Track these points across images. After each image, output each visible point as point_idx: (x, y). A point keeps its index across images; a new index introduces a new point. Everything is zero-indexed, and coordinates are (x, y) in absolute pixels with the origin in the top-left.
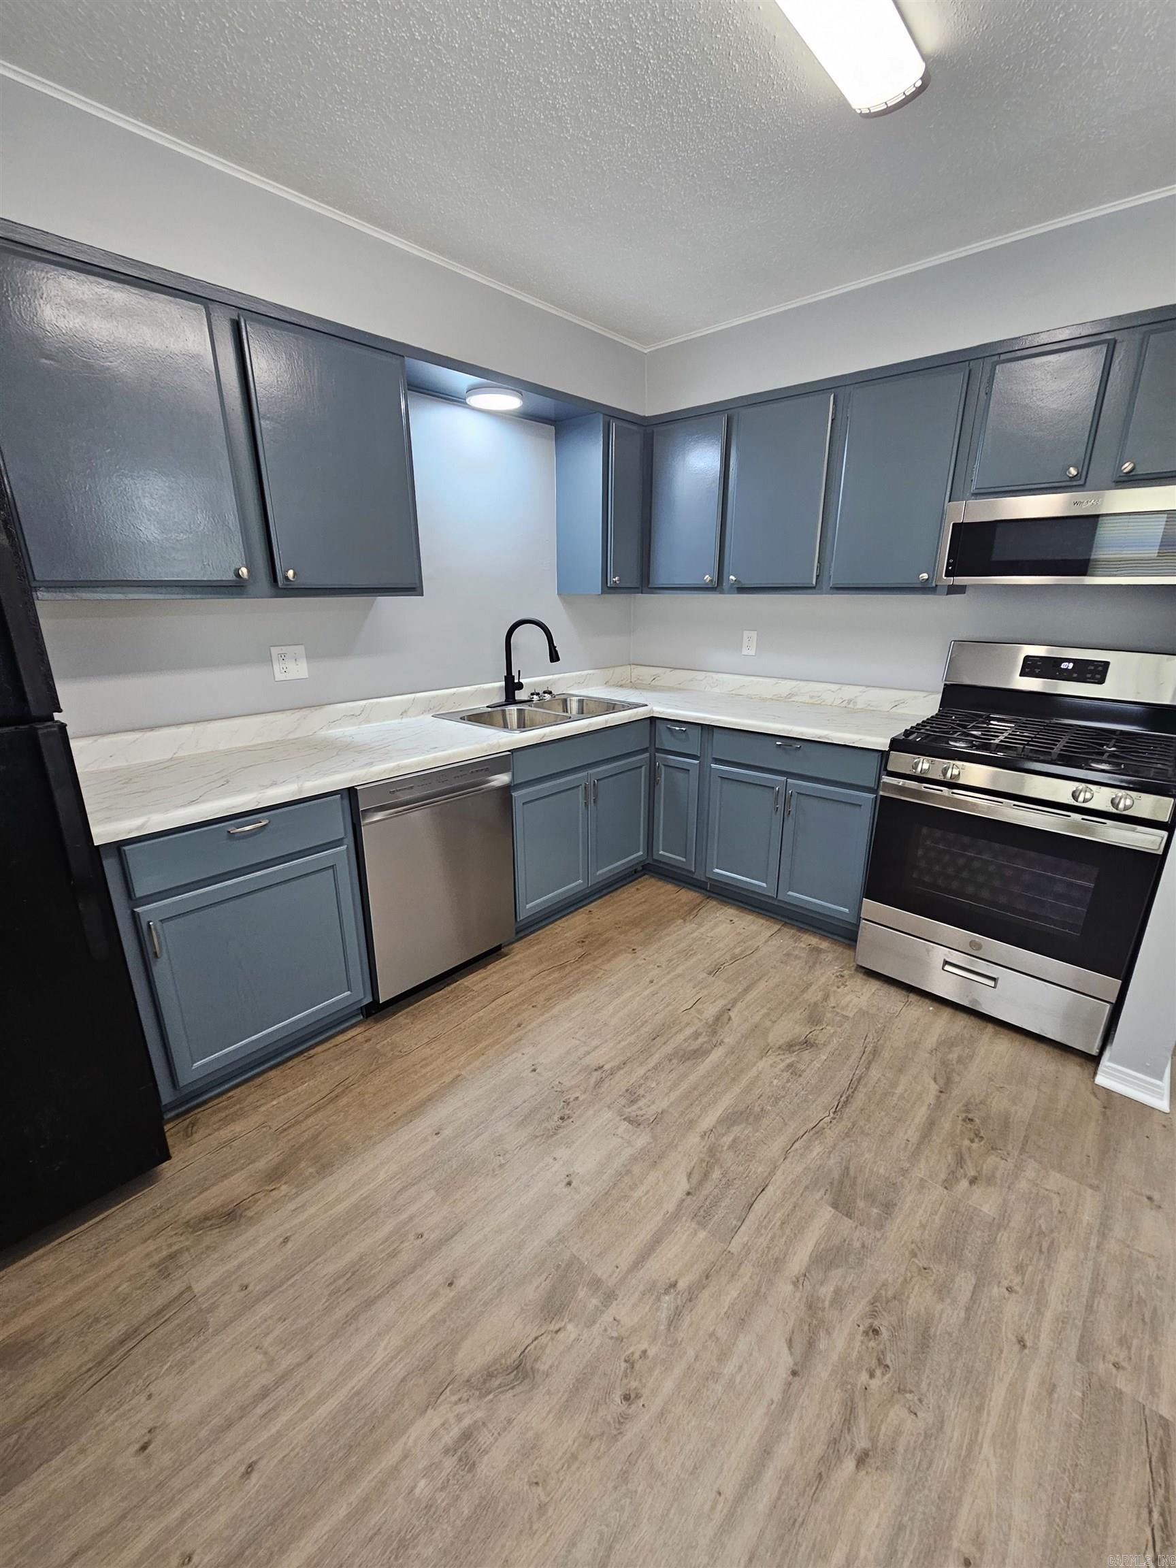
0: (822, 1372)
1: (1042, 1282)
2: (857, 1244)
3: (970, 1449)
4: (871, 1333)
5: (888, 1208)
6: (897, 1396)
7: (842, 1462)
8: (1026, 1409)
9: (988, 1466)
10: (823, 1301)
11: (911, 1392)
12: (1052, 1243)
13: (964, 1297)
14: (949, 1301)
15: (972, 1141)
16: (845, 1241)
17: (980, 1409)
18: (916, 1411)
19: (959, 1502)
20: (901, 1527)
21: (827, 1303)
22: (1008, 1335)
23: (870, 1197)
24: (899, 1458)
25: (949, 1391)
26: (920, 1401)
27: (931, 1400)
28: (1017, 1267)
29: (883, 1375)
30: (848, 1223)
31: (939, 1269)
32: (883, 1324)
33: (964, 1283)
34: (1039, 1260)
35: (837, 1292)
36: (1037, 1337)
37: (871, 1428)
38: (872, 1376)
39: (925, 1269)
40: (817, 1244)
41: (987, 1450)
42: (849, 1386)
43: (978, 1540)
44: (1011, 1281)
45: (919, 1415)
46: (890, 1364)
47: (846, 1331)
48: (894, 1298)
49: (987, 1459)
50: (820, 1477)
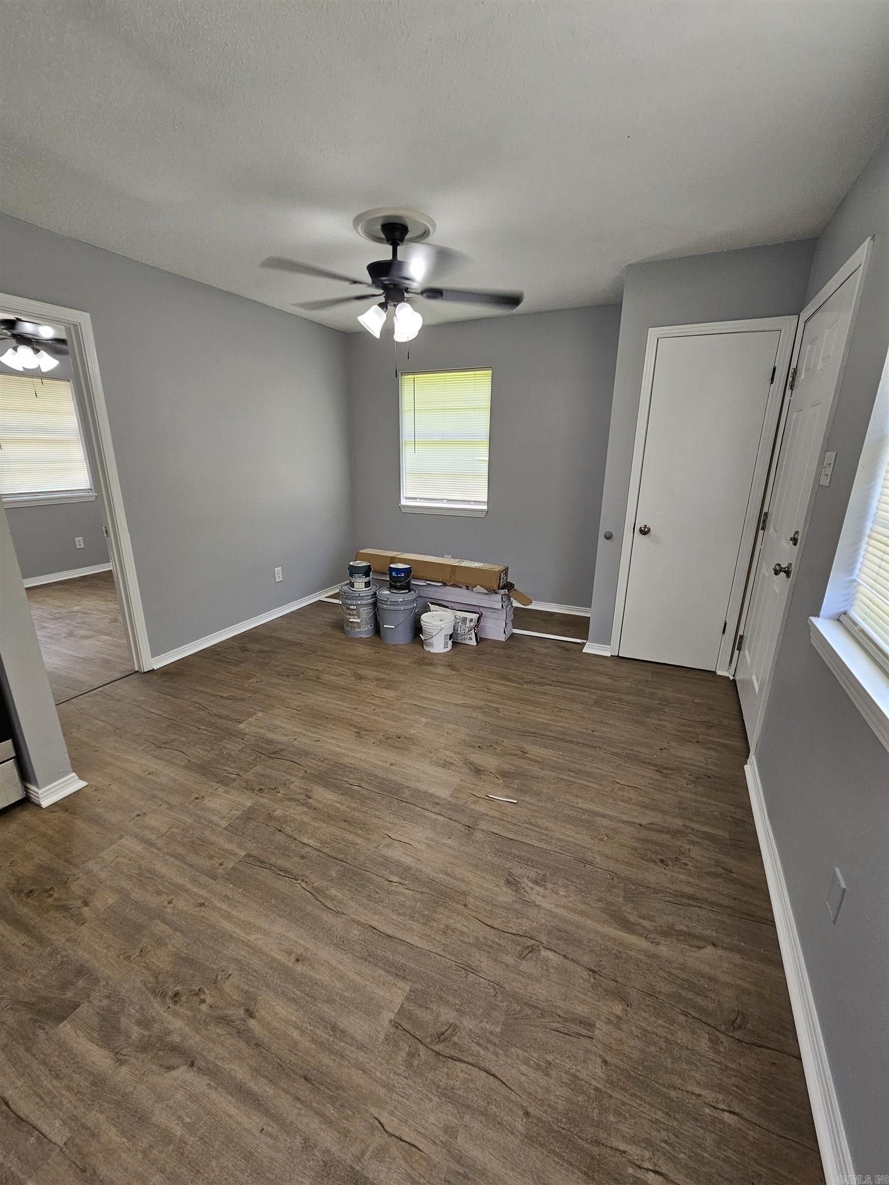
0: (195, 1040)
1: (170, 883)
2: (105, 1002)
3: (249, 947)
4: (176, 999)
5: (81, 971)
6: (218, 985)
7: (250, 1029)
8: (234, 913)
9: (258, 939)
10: (144, 1036)
11: (217, 976)
12: (148, 870)
13: (169, 931)
14: (167, 940)
15: (51, 896)
16: (98, 1013)
17: (231, 936)
18: (227, 975)
19: (274, 959)
20: (283, 993)
21: (146, 1033)
22: (195, 911)
23: (64, 986)
24: (252, 989)
25: (220, 952)
26: (223, 971)
27: (223, 963)
28: (157, 894)
29: (204, 993)
30: (84, 1009)
31: (145, 941)
32: (172, 988)
33: (159, 928)
34: (156, 881)
35: (139, 1023)
36: (200, 896)
37: (234, 1006)
38: (204, 1001)
39: (141, 951)
40: (92, 1039)
41: (252, 938)
42: (208, 1019)
43: (290, 953)
44: (165, 900)
45: (230, 973)
46: (199, 987)
47: (170, 1018)
48: (156, 977)
49: (255, 939)
50: (257, 1045)
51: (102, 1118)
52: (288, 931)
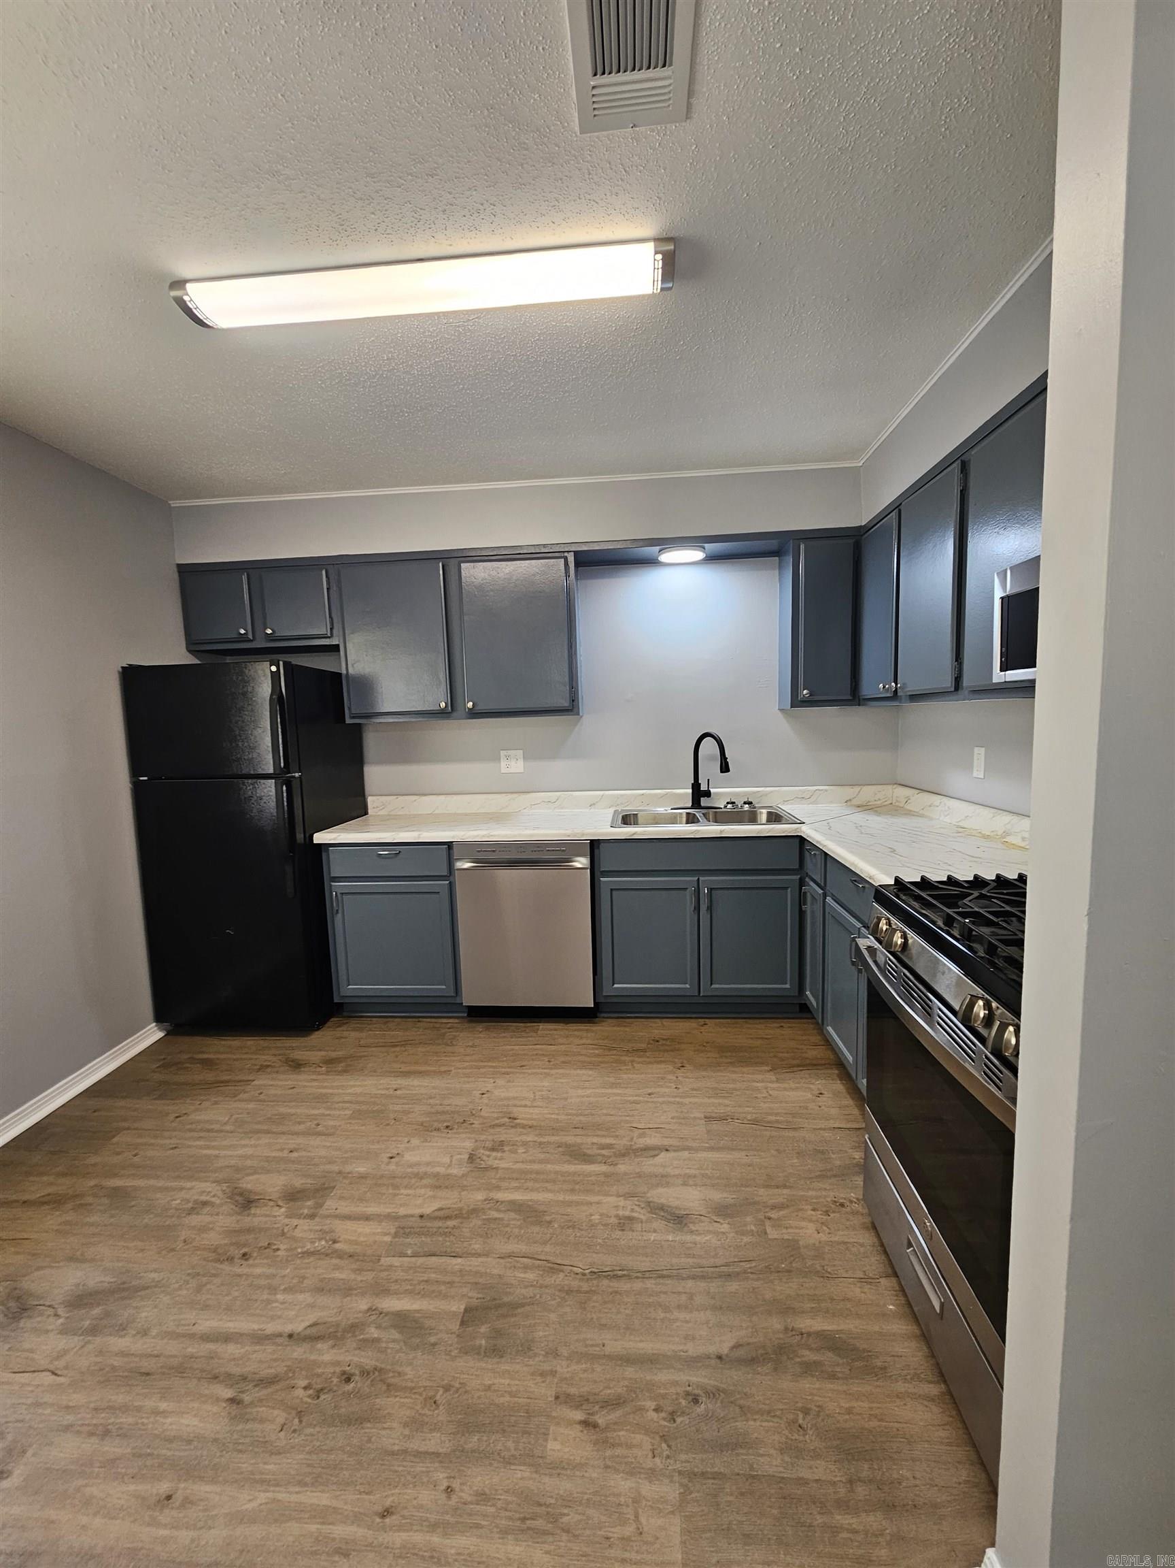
0: (299, 1352)
1: (478, 1526)
2: (434, 1338)
3: (262, 1482)
5: (495, 1352)
6: (294, 1413)
7: (230, 1388)
8: (313, 1528)
9: (250, 1500)
10: (362, 1333)
11: (301, 1422)
12: (545, 1533)
13: (415, 1445)
14: (407, 1432)
16: (433, 1327)
18: (284, 1429)
19: (213, 1481)
20: (189, 1442)
21: (362, 1336)
22: (391, 1498)
24: (241, 1428)
25: (310, 1453)
26: (294, 1431)
27: (297, 1440)
28: (484, 1494)
29: (309, 1396)
30: (455, 1326)
31: (441, 1415)
32: (357, 1383)
33: (434, 1442)
34: (510, 1518)
36: (400, 1528)
37: (261, 1400)
38: (307, 1390)
39: (435, 1402)
40: (418, 1311)
41: (263, 1497)
42: (291, 1376)
43: (187, 1502)
44: (462, 1491)
45: (282, 1433)
46: (320, 1399)
47: (341, 1358)
48: (389, 1385)
49: (255, 1498)
50: (216, 1377)
51: (359, 1278)
52: (193, 1541)
